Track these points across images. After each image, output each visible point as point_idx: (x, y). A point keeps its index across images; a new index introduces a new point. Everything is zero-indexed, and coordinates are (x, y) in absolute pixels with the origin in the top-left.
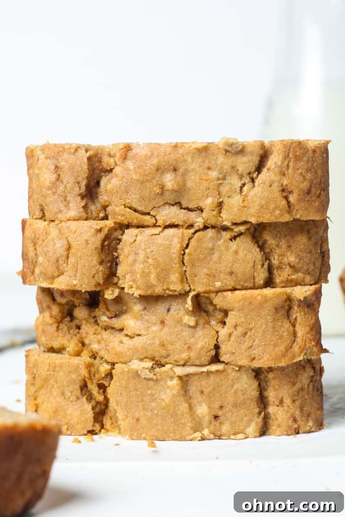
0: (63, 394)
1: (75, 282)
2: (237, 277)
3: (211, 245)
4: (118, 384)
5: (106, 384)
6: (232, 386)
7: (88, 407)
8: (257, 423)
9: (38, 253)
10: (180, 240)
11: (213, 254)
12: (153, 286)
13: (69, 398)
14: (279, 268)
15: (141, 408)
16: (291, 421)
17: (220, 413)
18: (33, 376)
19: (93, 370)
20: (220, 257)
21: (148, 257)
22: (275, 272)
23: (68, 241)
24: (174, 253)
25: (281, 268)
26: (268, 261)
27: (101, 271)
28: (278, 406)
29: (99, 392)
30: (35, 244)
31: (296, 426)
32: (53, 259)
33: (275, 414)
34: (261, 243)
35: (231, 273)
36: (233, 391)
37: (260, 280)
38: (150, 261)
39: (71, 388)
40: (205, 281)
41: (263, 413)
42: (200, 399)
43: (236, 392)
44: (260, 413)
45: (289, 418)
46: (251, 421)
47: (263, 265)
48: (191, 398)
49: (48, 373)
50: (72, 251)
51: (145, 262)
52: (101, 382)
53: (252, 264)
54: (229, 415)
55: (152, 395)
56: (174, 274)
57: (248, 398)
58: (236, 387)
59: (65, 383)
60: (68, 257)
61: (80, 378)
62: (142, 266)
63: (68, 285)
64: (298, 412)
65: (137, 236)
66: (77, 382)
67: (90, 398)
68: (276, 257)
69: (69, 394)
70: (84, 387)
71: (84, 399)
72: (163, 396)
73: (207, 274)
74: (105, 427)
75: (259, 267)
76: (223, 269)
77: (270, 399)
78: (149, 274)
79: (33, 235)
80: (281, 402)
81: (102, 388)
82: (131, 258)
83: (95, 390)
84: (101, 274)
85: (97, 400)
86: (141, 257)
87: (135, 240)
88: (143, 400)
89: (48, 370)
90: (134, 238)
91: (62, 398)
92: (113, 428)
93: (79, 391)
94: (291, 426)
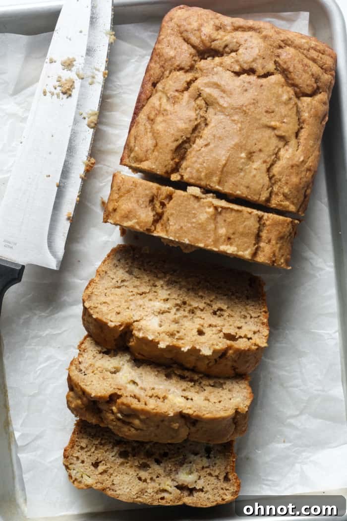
0: (138, 201)
1: (154, 167)
2: (250, 191)
3: (241, 167)
4: (175, 202)
5: (166, 202)
6: (244, 222)
7: (151, 214)
8: (252, 250)
9: (136, 145)
10: (226, 159)
11: (241, 172)
12: (201, 180)
13: (141, 205)
14: (277, 194)
15: (186, 221)
16: (272, 255)
17: (232, 237)
18: (119, 188)
19: (160, 192)
20: (244, 176)
21: (204, 162)
22: (273, 196)
23: (156, 142)
24: (220, 165)
25: (278, 195)
26: (271, 188)
27: (171, 164)
28: (267, 243)
29: (159, 207)
30: (135, 139)
31: (274, 259)
32: (144, 149)
33: (263, 248)
34: (271, 175)
35: (248, 187)
36: (243, 226)
37: (263, 197)
38: (205, 164)
39: (143, 200)
40: (231, 187)
41: (257, 246)
42: (223, 225)
43: (245, 227)
44: (255, 244)
45: (271, 253)
46: (249, 247)
47: (268, 189)
48: (217, 222)
49: (131, 187)
50: (158, 148)
51: (202, 164)
52: (163, 201)
53: (261, 186)
54: (237, 239)
55: (195, 214)
56: (216, 177)
57: (251, 233)
58: (246, 223)
59: (141, 195)
60: (153, 151)
61: (151, 194)
62: (199, 166)
63: (148, 167)
64: (277, 251)
65: (202, 147)
66: (149, 196)
67: (153, 209)
68: (277, 187)
69: (142, 202)
70: (152, 201)
71: (150, 208)
72: (201, 217)
73: (233, 184)
74: (157, 230)
75: (265, 189)
76: (243, 183)
77: (263, 238)
78: (201, 172)
79: (136, 134)
80: (269, 241)
81: (163, 205)
82: (194, 159)
83: (158, 205)
84: (170, 166)
85: (157, 211)
86: (200, 160)
87: (200, 150)
88: (188, 216)
89: (132, 185)
90: (200, 148)
91: (137, 204)
92: (162, 231)
93: (148, 203)
94: (271, 258)
